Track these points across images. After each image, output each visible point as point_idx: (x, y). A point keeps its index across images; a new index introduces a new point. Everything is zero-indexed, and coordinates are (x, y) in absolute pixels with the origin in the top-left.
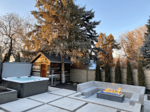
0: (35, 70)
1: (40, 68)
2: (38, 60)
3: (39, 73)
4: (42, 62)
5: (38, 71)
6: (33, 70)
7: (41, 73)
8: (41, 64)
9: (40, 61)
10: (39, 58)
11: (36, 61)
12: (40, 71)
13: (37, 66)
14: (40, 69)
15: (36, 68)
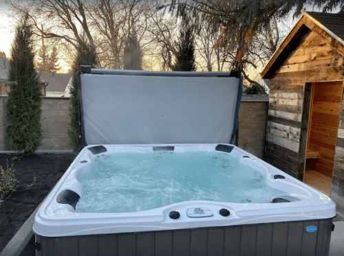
0: (279, 114)
1: (301, 102)
2: (290, 60)
3: (296, 130)
4: (309, 72)
5: (291, 116)
6: (272, 112)
7: (304, 129)
8: (308, 84)
9: (303, 68)
10: (300, 50)
11: (285, 69)
12: (300, 118)
13: (285, 95)
14: (298, 109)
15: (281, 102)
